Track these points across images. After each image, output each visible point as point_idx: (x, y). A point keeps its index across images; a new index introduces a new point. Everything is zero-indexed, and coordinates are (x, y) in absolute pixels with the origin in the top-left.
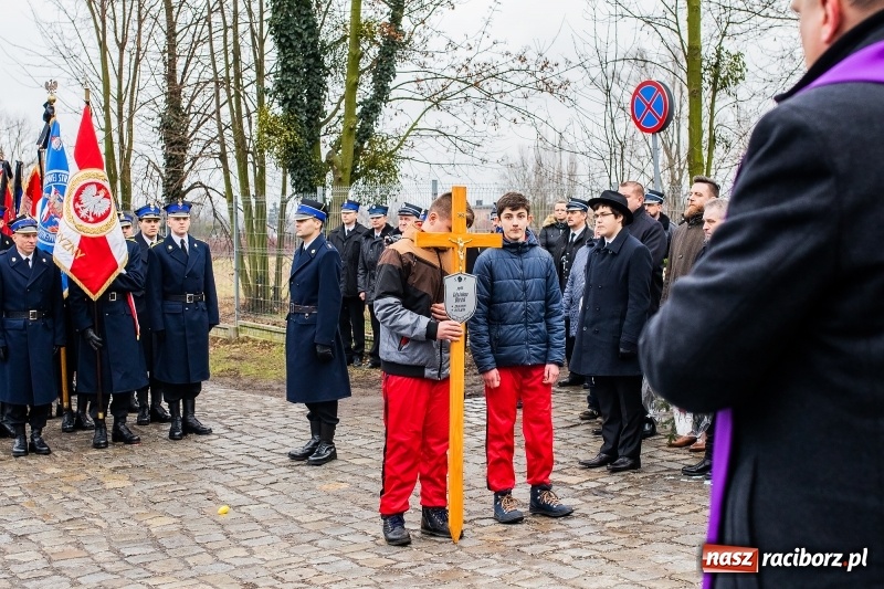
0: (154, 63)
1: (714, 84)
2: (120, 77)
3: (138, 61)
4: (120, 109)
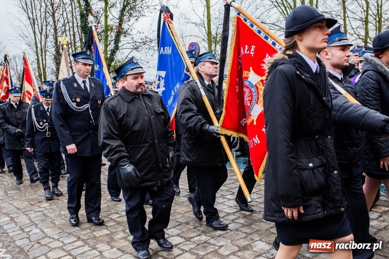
0: (51, 38)
1: (215, 43)
2: (41, 43)
3: (46, 38)
4: (42, 53)
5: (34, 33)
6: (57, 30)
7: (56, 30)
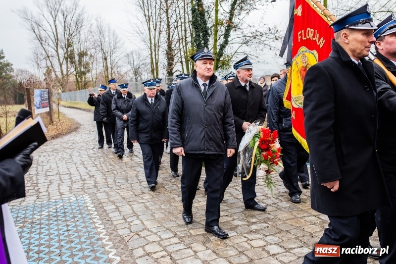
3: (160, 34)
5: (149, 29)
6: (170, 26)
7: (168, 26)
